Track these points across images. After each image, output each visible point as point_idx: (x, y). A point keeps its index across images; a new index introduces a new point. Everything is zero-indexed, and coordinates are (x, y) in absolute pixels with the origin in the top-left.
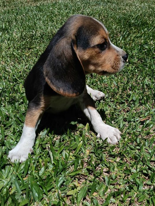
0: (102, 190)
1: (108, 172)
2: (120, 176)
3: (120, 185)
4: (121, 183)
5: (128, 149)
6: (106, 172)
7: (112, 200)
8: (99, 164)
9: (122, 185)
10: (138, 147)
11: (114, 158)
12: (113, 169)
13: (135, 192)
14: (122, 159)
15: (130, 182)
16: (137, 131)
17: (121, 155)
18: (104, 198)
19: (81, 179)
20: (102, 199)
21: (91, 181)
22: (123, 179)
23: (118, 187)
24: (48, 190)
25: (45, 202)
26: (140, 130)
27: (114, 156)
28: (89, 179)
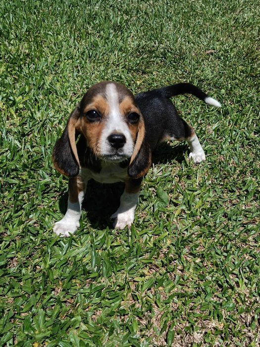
0: (169, 287)
1: (182, 271)
2: (192, 279)
3: (189, 288)
4: (191, 286)
5: (213, 253)
6: (180, 270)
7: (175, 299)
8: (175, 260)
9: (191, 289)
10: (225, 254)
11: (195, 257)
12: (189, 269)
13: (201, 300)
14: (202, 262)
15: (200, 288)
16: (234, 234)
17: (202, 256)
18: (168, 295)
19: (152, 268)
20: (166, 295)
21: (161, 275)
22: (195, 283)
23: (186, 289)
24: (118, 270)
25: (112, 280)
26: (237, 234)
27: (194, 256)
28: (161, 271)
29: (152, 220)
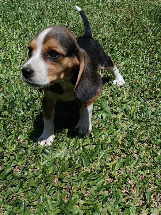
0: (132, 165)
1: (137, 154)
2: (147, 157)
3: (147, 163)
4: (148, 162)
5: (155, 138)
6: (135, 153)
7: (141, 172)
8: (130, 147)
9: (148, 164)
11: (143, 143)
12: (142, 152)
13: (159, 169)
14: (149, 145)
15: (155, 162)
17: (148, 142)
19: (115, 156)
20: (133, 171)
21: (124, 158)
22: (150, 159)
23: (145, 164)
24: (93, 159)
25: (91, 167)
27: (142, 142)
28: (123, 156)
29: (104, 125)
